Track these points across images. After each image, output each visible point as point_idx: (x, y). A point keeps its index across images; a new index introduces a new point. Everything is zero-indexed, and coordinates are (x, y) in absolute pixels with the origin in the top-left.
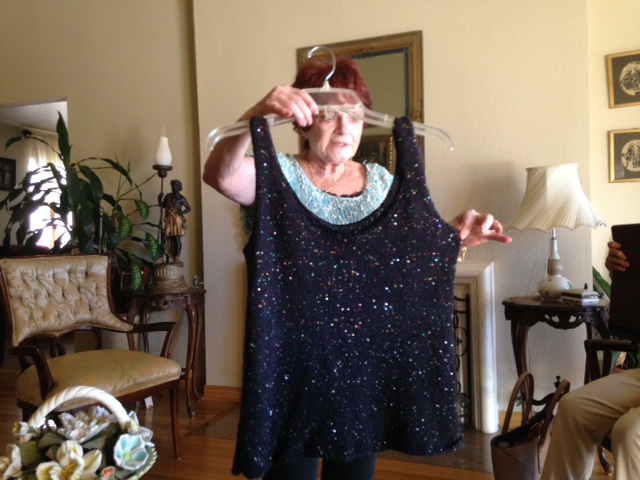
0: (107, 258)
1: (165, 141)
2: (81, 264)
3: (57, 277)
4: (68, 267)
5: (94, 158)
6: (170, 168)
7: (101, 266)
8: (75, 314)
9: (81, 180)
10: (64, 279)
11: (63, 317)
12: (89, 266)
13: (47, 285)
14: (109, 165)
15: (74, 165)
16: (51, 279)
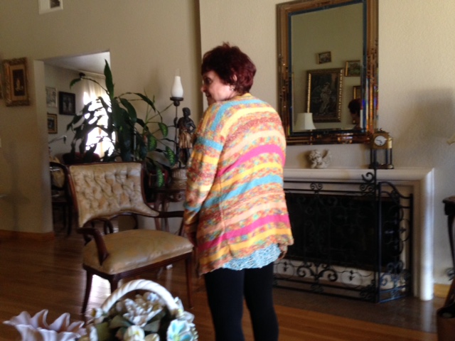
0: (140, 164)
1: (178, 79)
2: (123, 169)
3: (108, 178)
4: (115, 171)
5: (130, 93)
6: (182, 99)
7: (137, 170)
8: (120, 204)
9: (121, 109)
10: (112, 180)
11: (112, 206)
12: (129, 170)
13: (101, 184)
14: (140, 98)
15: (116, 98)
16: (104, 180)
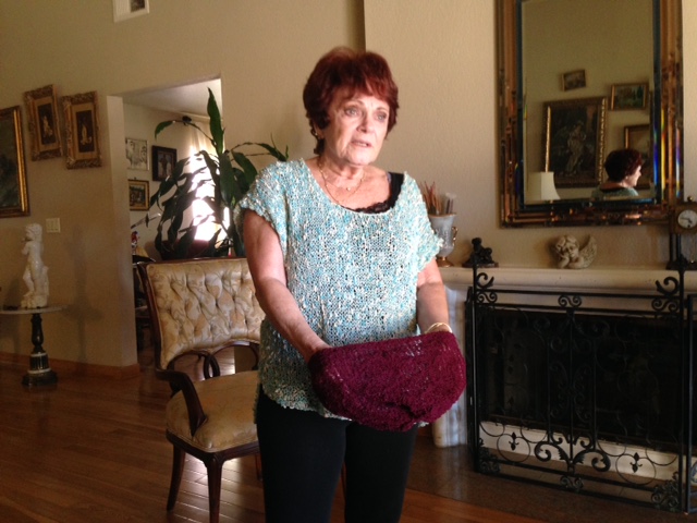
2: (235, 269)
3: (210, 284)
4: (222, 272)
5: (249, 144)
8: (230, 328)
9: (235, 169)
10: (217, 287)
11: (217, 332)
12: (244, 271)
13: (199, 294)
14: (266, 151)
15: (227, 152)
16: (204, 287)
